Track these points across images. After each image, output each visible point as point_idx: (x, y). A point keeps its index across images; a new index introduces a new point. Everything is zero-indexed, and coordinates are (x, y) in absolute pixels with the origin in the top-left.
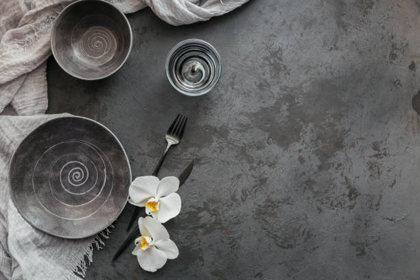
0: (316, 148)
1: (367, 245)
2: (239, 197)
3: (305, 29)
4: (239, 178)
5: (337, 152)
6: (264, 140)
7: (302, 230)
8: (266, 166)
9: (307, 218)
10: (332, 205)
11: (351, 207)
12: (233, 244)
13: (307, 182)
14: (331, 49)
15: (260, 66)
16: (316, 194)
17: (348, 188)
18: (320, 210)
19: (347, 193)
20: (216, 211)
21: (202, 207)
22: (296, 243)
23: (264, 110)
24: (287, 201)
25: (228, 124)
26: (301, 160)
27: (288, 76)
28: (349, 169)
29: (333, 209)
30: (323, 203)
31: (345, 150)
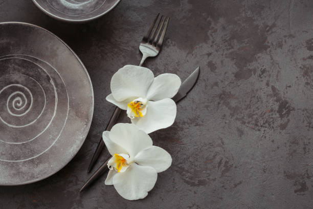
0: (230, 51)
1: (309, 177)
5: (259, 55)
7: (217, 159)
9: (223, 143)
10: (256, 125)
11: (283, 127)
13: (221, 95)
16: (235, 110)
17: (277, 101)
19: (276, 107)
22: (211, 177)
28: (277, 76)
29: (259, 130)
30: (244, 123)
31: (270, 51)
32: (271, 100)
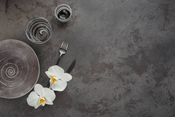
0: (155, 76)
2: (117, 98)
3: (150, 20)
4: (118, 89)
5: (164, 78)
6: (130, 71)
7: (147, 115)
8: (131, 83)
9: (150, 109)
10: (162, 104)
13: (150, 92)
14: (162, 30)
15: (129, 36)
16: (155, 98)
17: (169, 96)
18: (156, 106)
19: (169, 98)
20: (106, 104)
21: (100, 102)
23: (130, 57)
24: (140, 101)
25: (113, 63)
26: (147, 81)
27: (142, 42)
28: (170, 87)
29: (163, 106)
30: (158, 103)
31: (168, 77)
32: (168, 95)
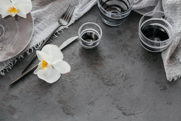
2: (77, 53)
12: (73, 83)
24: (110, 56)
26: (119, 32)
